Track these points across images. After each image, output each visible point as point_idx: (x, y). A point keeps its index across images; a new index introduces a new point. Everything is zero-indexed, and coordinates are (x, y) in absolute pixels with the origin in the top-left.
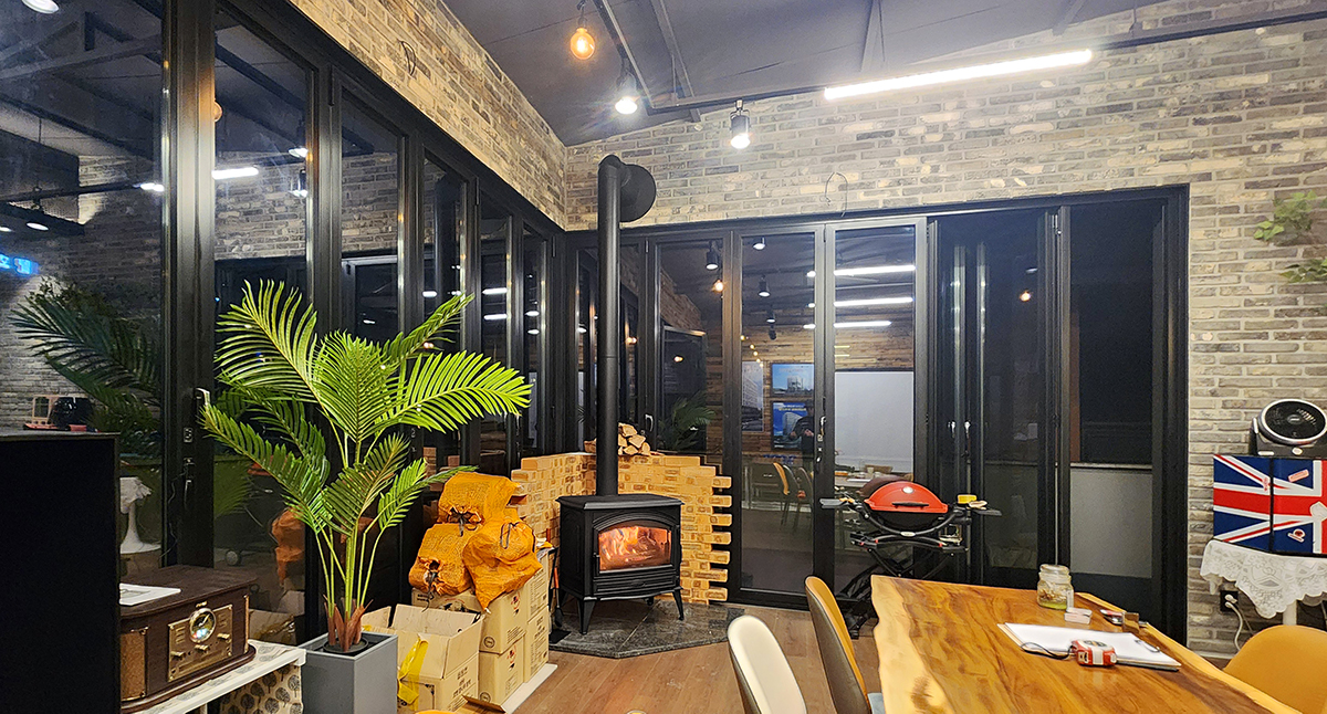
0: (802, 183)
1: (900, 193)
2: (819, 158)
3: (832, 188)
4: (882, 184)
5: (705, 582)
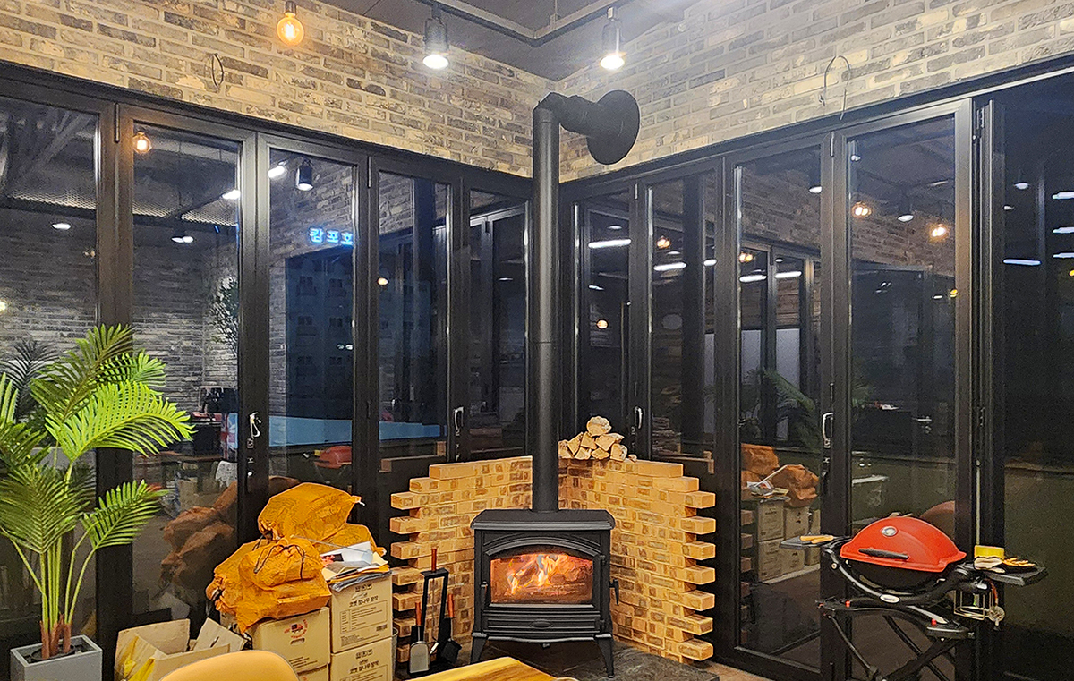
0: (796, 80)
1: (924, 68)
2: (818, 39)
3: (833, 78)
4: (899, 59)
5: (678, 632)
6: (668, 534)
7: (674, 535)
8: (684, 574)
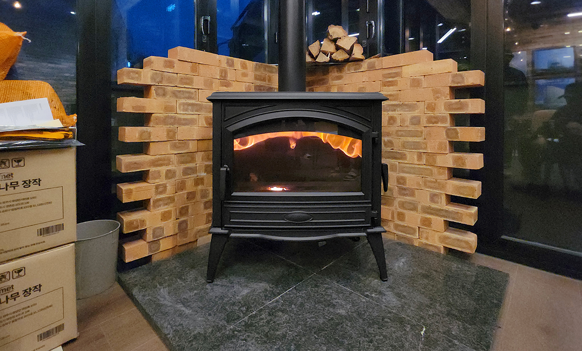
5: (438, 222)
6: (424, 121)
7: (433, 120)
8: (450, 160)
